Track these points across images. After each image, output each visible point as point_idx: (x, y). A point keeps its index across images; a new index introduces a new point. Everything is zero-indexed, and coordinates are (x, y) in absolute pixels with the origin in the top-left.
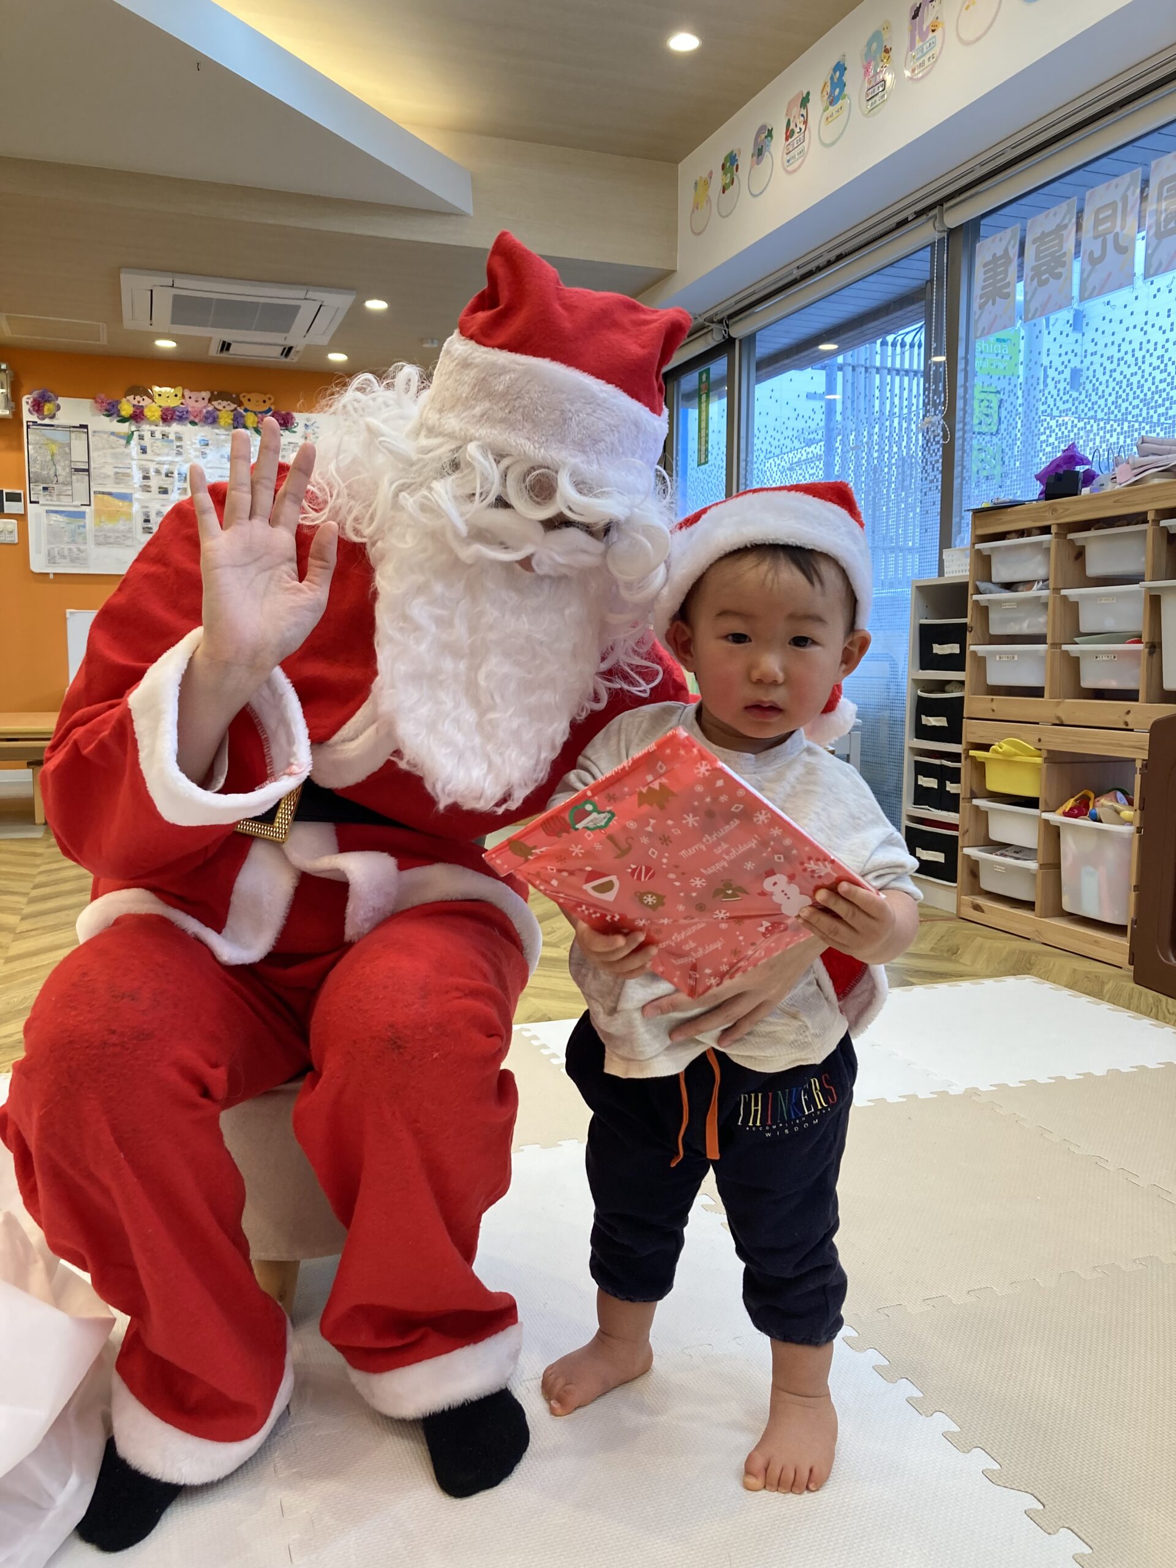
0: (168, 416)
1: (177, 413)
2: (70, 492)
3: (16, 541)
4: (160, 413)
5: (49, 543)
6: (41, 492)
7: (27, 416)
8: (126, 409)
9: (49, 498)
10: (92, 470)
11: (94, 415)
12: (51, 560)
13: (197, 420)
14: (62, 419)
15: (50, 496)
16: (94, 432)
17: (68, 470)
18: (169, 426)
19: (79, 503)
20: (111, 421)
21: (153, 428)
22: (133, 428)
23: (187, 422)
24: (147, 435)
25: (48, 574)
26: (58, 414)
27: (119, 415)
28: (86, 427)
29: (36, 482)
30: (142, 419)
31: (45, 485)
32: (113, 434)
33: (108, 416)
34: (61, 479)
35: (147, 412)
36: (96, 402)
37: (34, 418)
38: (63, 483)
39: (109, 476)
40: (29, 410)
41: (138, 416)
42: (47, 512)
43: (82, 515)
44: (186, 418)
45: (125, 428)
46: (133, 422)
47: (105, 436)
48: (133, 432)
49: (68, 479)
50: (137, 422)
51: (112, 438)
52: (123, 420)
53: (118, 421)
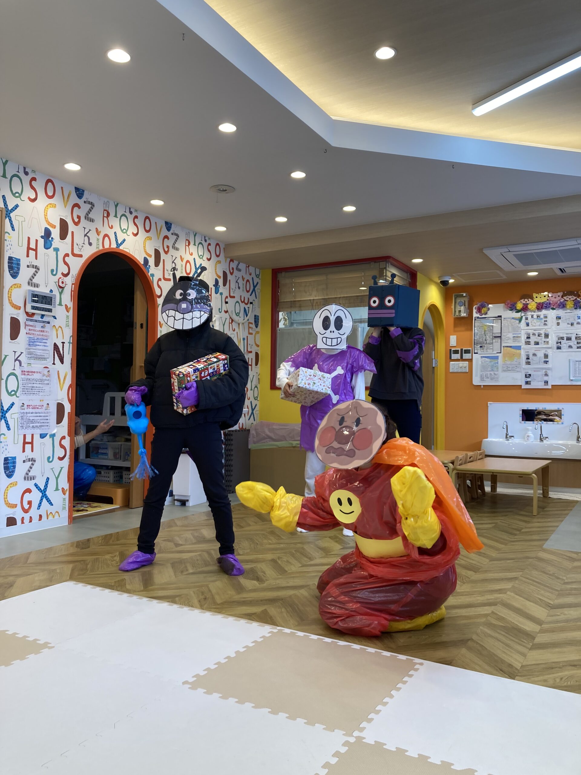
0: (540, 307)
1: (544, 305)
2: (492, 348)
3: (468, 371)
4: (536, 306)
5: (481, 371)
6: (479, 348)
7: (475, 315)
8: (519, 306)
9: (482, 351)
10: (503, 337)
11: (504, 311)
12: (482, 379)
13: (554, 307)
14: (490, 314)
15: (483, 350)
16: (504, 318)
17: (491, 337)
18: (541, 312)
19: (496, 352)
20: (512, 312)
21: (533, 313)
22: (523, 314)
23: (550, 309)
24: (529, 317)
25: (481, 386)
26: (489, 312)
27: (516, 310)
28: (501, 316)
29: (477, 344)
30: (527, 310)
31: (481, 345)
32: (513, 318)
33: (511, 310)
34: (488, 342)
35: (529, 307)
36: (506, 305)
37: (478, 315)
38: (489, 344)
39: (510, 339)
40: (476, 312)
41: (525, 308)
42: (482, 357)
43: (497, 358)
44: (549, 307)
45: (518, 315)
46: (523, 312)
47: (509, 320)
48: (522, 317)
49: (491, 342)
50: (525, 312)
51: (513, 320)
52: (518, 311)
53: (516, 312)
